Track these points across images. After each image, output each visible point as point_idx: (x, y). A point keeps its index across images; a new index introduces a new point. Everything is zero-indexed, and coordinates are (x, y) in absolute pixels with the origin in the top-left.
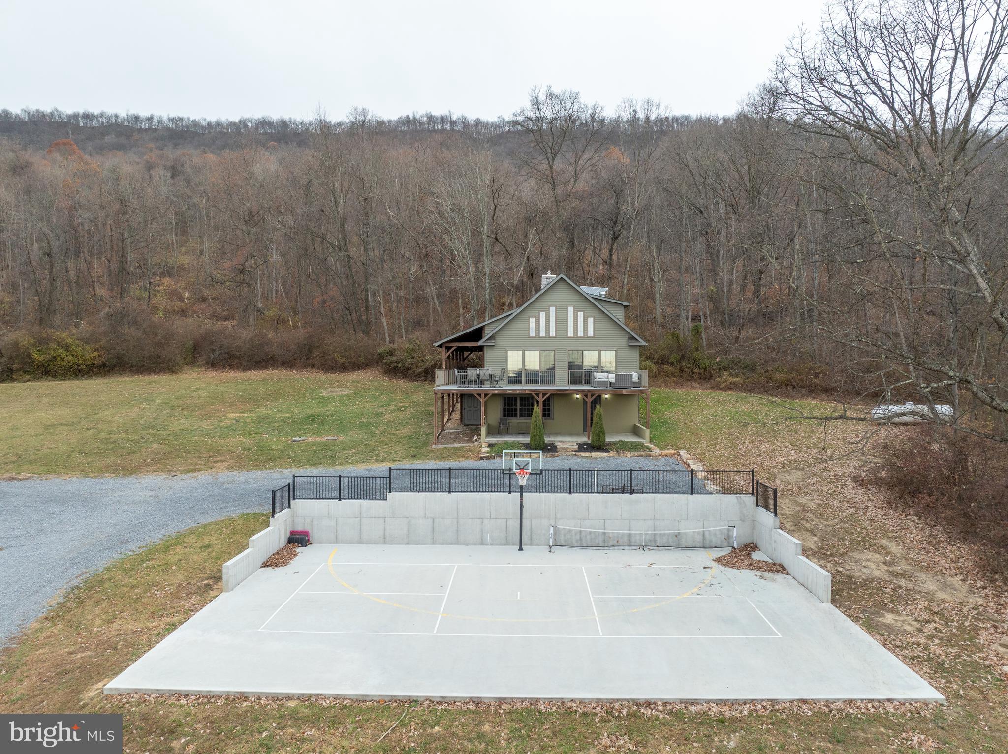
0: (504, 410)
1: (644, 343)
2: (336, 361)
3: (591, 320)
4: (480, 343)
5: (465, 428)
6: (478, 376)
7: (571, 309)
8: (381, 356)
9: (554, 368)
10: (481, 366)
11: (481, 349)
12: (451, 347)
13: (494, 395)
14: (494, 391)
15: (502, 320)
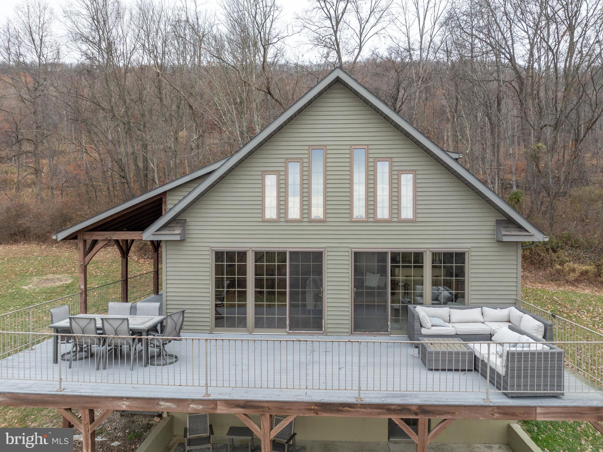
1: (538, 237)
3: (406, 180)
4: (149, 234)
7: (360, 157)
14: (120, 403)
15: (195, 185)
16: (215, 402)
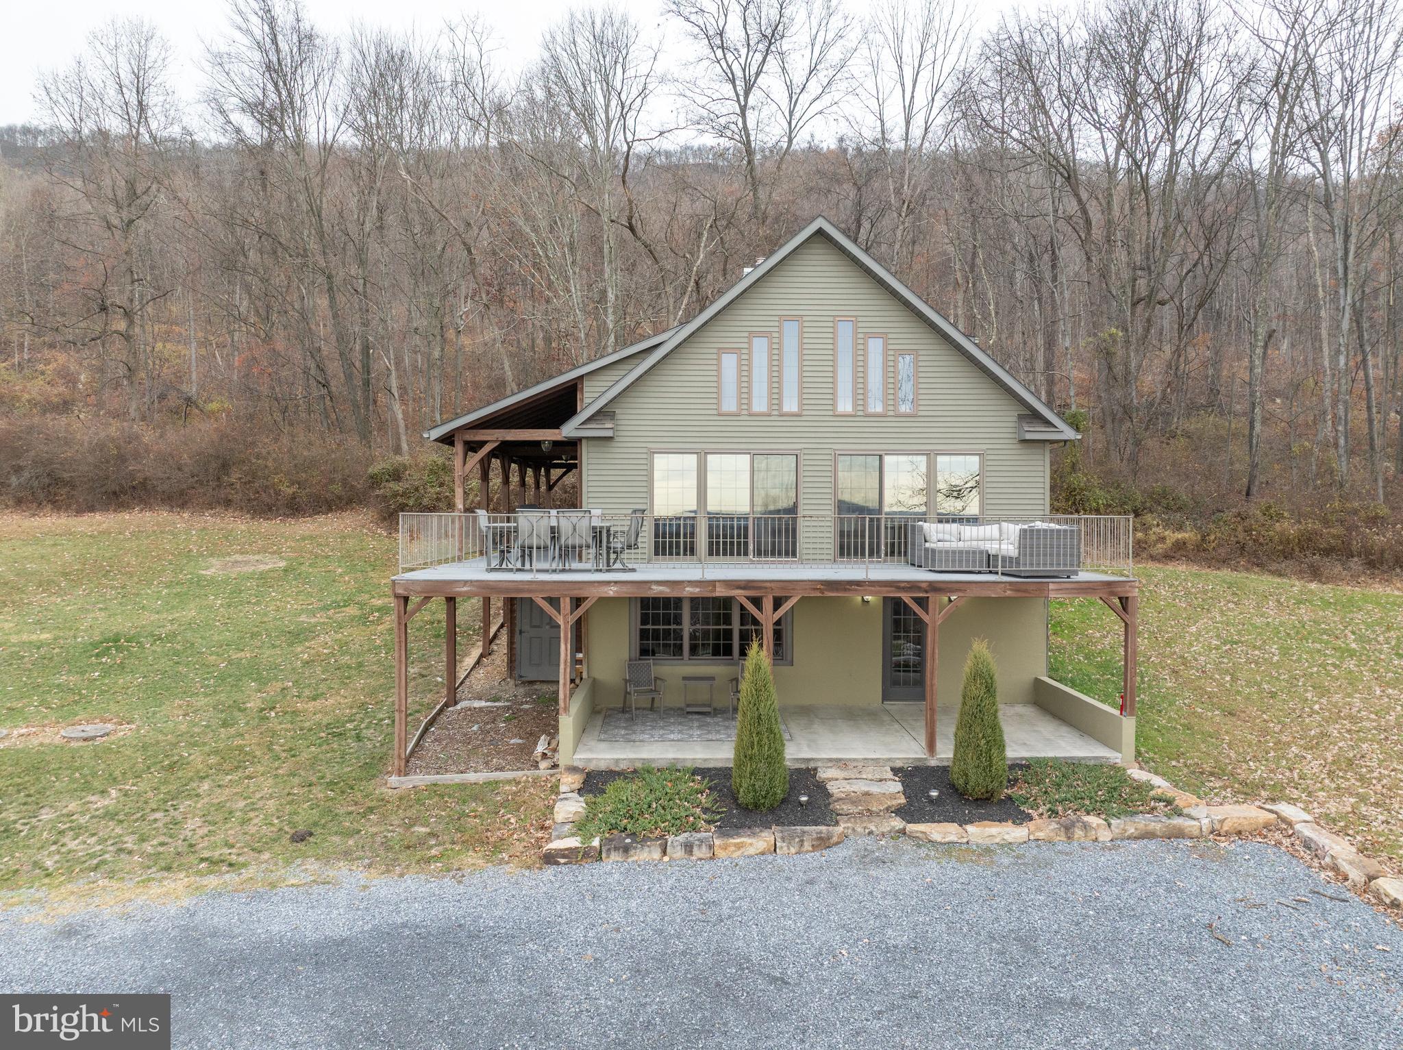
0: (644, 634)
1: (1069, 434)
2: (277, 493)
3: (905, 365)
4: (569, 430)
5: (521, 690)
6: (554, 533)
7: (845, 330)
8: (375, 481)
9: (793, 510)
10: (572, 501)
11: (571, 447)
12: (482, 444)
13: (603, 601)
14: (606, 589)
15: (636, 361)
16: (713, 583)
